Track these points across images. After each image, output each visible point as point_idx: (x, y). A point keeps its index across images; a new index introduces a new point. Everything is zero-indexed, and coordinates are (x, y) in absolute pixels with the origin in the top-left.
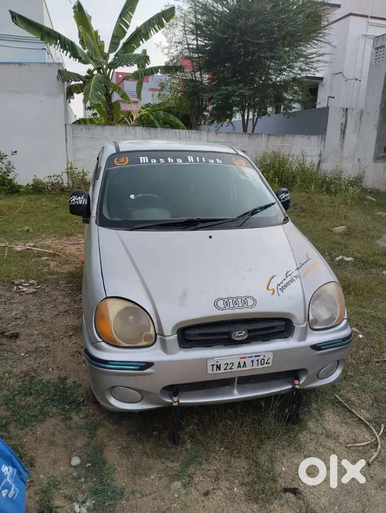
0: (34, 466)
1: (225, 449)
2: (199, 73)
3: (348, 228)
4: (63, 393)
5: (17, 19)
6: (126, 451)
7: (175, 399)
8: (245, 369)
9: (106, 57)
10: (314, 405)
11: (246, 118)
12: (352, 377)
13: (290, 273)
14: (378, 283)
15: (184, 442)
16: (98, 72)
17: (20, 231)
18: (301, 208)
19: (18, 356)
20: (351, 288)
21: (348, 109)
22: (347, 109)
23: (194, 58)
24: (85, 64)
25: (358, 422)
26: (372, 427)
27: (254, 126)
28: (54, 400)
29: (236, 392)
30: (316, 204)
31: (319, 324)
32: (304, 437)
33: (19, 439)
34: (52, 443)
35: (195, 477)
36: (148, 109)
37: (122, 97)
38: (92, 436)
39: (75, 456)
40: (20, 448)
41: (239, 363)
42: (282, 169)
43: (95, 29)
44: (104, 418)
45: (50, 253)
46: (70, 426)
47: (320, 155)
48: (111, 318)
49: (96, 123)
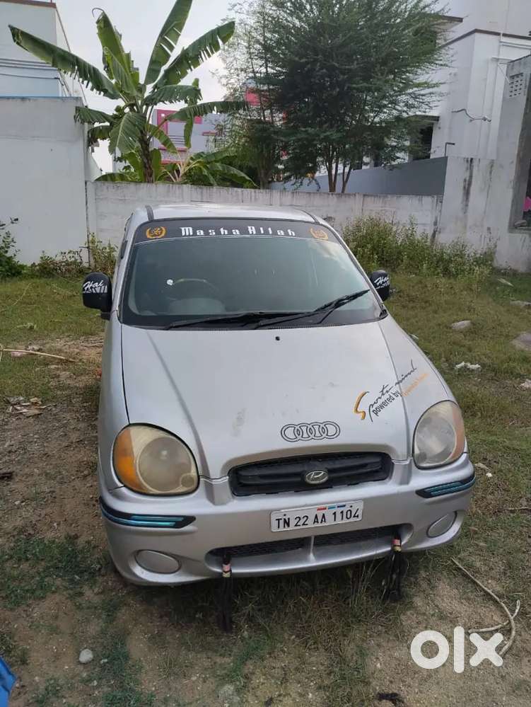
0: (27, 664)
1: (296, 637)
2: (269, 111)
3: (473, 324)
4: (72, 558)
5: (20, 37)
6: (157, 641)
7: (226, 568)
8: (324, 524)
9: (141, 89)
10: (423, 574)
11: (333, 172)
12: (476, 533)
13: (387, 389)
14: (513, 400)
15: (239, 629)
16: (130, 109)
17: (20, 329)
18: (408, 296)
19: (10, 505)
20: (476, 408)
21: (474, 160)
22: (472, 159)
23: (263, 91)
24: (113, 99)
25: (484, 597)
26: (503, 605)
27: (345, 183)
28: (58, 568)
29: (311, 556)
30: (428, 290)
31: (427, 460)
32: (407, 619)
33: (8, 625)
34: (54, 630)
35: (254, 678)
36: (200, 160)
37: (164, 144)
38: (111, 618)
39: (86, 648)
40: (8, 638)
41: (316, 517)
42: (382, 242)
43: (126, 51)
44: (128, 593)
45: (61, 359)
46: (80, 604)
47: (435, 224)
48: (135, 454)
49: (127, 180)
